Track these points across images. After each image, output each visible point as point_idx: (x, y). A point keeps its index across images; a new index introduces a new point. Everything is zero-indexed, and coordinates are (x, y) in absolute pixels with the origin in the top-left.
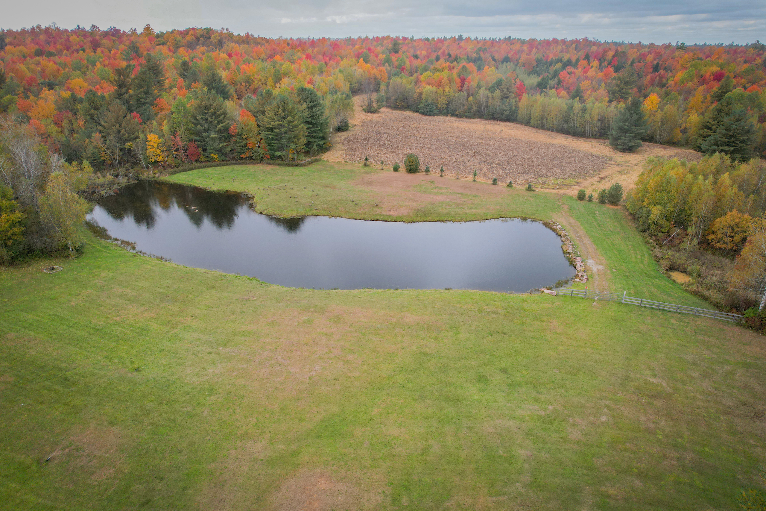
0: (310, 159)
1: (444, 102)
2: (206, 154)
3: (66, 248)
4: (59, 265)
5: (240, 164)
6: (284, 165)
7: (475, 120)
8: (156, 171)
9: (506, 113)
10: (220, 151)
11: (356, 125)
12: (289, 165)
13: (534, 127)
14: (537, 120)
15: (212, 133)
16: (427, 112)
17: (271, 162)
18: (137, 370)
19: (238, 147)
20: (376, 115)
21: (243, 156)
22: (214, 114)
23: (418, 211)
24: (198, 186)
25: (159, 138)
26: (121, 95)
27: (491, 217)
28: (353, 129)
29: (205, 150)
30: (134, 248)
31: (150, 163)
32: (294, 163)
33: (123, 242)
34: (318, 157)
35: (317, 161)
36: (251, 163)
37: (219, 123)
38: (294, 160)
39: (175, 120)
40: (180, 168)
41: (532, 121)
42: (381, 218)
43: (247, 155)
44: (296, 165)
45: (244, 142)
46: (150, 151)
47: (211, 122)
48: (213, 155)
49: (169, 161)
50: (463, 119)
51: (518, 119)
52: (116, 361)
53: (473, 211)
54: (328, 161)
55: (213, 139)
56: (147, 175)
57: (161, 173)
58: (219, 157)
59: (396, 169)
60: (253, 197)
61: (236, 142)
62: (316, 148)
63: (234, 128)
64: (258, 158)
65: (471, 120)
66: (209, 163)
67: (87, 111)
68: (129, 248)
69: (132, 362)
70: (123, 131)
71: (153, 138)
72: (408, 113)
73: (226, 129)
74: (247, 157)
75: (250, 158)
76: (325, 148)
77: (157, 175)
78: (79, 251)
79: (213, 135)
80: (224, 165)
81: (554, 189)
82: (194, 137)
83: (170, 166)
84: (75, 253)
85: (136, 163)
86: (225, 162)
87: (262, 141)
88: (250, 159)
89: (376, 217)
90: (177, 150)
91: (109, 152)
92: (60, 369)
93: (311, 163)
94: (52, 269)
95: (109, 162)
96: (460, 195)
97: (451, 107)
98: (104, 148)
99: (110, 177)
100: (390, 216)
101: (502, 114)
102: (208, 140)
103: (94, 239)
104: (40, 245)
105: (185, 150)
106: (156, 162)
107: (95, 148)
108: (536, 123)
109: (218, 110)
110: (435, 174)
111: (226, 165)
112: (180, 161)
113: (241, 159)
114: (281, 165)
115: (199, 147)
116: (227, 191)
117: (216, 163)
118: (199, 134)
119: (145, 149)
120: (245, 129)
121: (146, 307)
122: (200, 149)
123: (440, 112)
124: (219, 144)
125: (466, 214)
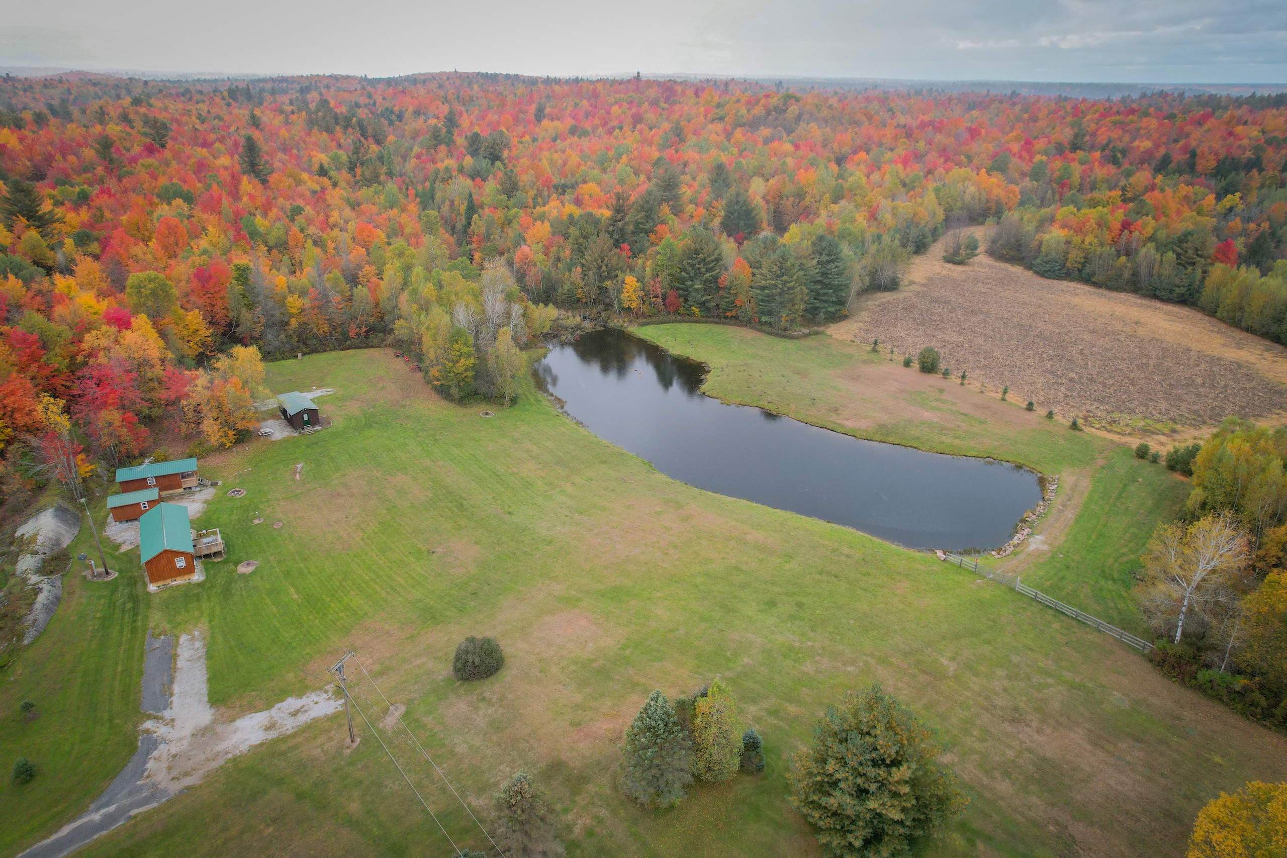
0: (808, 331)
1: (1078, 259)
2: (687, 306)
3: (503, 396)
4: (493, 411)
5: (723, 323)
6: (771, 334)
7: (1123, 296)
8: (626, 320)
9: (1177, 290)
10: (702, 305)
11: (914, 283)
12: (777, 335)
13: (1221, 320)
14: (1228, 312)
15: (698, 283)
16: (1045, 271)
17: (758, 327)
18: (510, 513)
19: (723, 304)
20: (959, 268)
21: (729, 314)
22: (704, 260)
23: (882, 426)
24: (660, 345)
25: (638, 282)
26: (616, 221)
27: (975, 454)
28: (907, 289)
29: (686, 301)
30: (562, 407)
31: (623, 309)
32: (784, 334)
33: (556, 398)
34: (821, 329)
35: (817, 333)
36: (735, 325)
37: (707, 271)
38: (786, 329)
39: (660, 262)
40: (654, 319)
41: (1220, 310)
42: (831, 426)
43: (734, 313)
44: (784, 337)
45: (732, 298)
46: (625, 296)
47: (699, 269)
48: (693, 308)
49: (644, 308)
50: (1100, 291)
51: (1199, 304)
52: (499, 502)
53: (956, 442)
54: (831, 336)
55: (697, 290)
56: (616, 322)
57: (630, 322)
58: (701, 311)
59: (907, 364)
60: (709, 372)
61: (722, 297)
62: (822, 315)
63: (725, 279)
64: (745, 320)
65: (1114, 294)
66: (687, 317)
67: (577, 240)
68: (558, 406)
69: (509, 507)
70: (604, 268)
71: (630, 281)
72: (1017, 270)
73: (715, 279)
74: (731, 317)
75: (736, 317)
76: (836, 318)
77: (626, 324)
78: (514, 401)
79: (698, 286)
80: (704, 322)
81: (1119, 433)
82: (677, 285)
83: (643, 315)
84: (509, 402)
85: (608, 306)
86: (705, 319)
87: (752, 300)
88: (736, 320)
89: (826, 425)
90: (656, 297)
91: (586, 289)
92: (461, 497)
93: (807, 335)
94: (487, 414)
95: (584, 301)
96: (962, 417)
97: (1088, 269)
98: (581, 285)
99: (578, 319)
100: (842, 426)
101: (1171, 291)
102: (690, 289)
103: (533, 390)
104: (483, 390)
105: (664, 300)
106: (629, 308)
107: (572, 283)
108: (1225, 314)
109: (709, 256)
110: (955, 380)
111: (706, 322)
112: (656, 311)
113: (726, 317)
114: (767, 333)
115: (680, 296)
116: (688, 358)
117: (696, 318)
118: (682, 281)
119: (620, 291)
120: (735, 283)
121: (541, 466)
122: (681, 300)
123: (1068, 275)
124: (703, 296)
125: (942, 443)
